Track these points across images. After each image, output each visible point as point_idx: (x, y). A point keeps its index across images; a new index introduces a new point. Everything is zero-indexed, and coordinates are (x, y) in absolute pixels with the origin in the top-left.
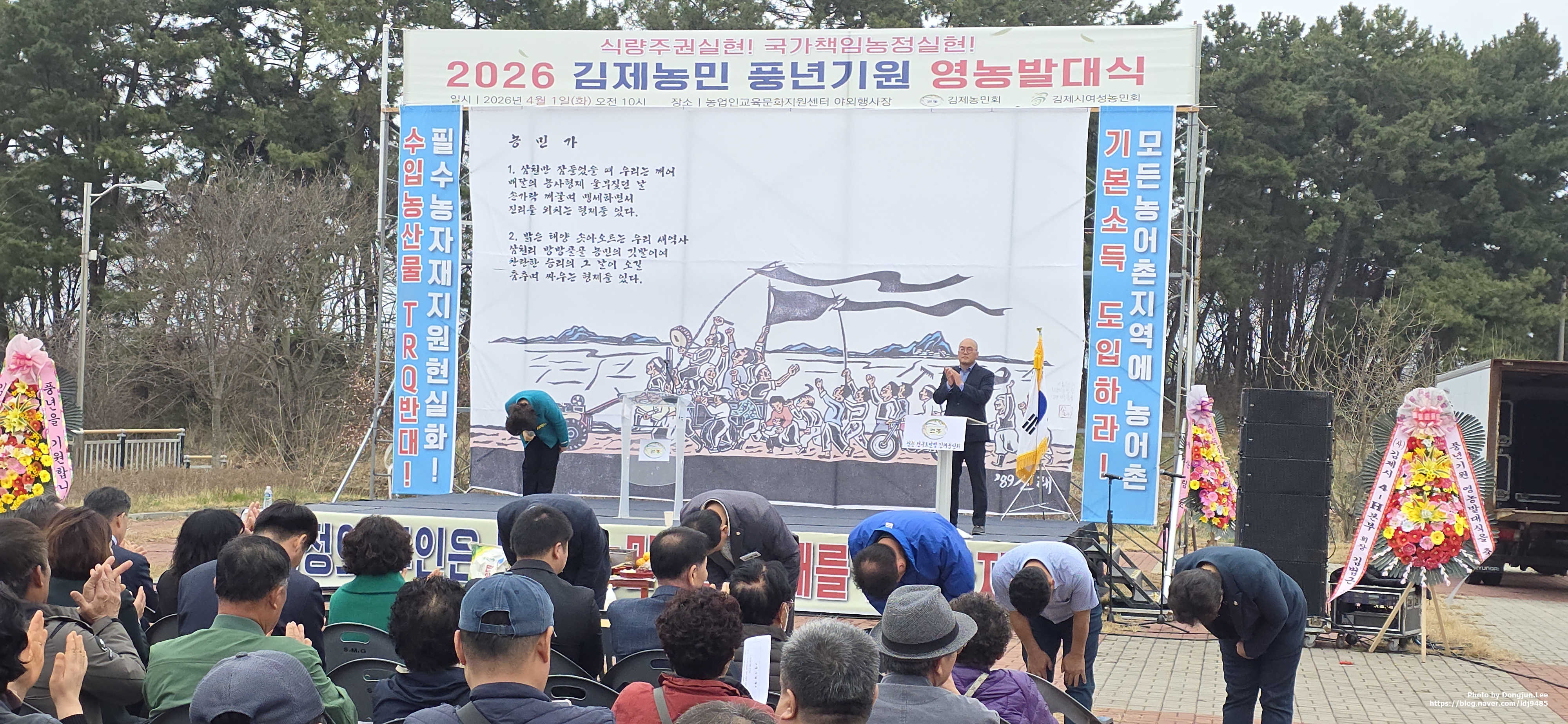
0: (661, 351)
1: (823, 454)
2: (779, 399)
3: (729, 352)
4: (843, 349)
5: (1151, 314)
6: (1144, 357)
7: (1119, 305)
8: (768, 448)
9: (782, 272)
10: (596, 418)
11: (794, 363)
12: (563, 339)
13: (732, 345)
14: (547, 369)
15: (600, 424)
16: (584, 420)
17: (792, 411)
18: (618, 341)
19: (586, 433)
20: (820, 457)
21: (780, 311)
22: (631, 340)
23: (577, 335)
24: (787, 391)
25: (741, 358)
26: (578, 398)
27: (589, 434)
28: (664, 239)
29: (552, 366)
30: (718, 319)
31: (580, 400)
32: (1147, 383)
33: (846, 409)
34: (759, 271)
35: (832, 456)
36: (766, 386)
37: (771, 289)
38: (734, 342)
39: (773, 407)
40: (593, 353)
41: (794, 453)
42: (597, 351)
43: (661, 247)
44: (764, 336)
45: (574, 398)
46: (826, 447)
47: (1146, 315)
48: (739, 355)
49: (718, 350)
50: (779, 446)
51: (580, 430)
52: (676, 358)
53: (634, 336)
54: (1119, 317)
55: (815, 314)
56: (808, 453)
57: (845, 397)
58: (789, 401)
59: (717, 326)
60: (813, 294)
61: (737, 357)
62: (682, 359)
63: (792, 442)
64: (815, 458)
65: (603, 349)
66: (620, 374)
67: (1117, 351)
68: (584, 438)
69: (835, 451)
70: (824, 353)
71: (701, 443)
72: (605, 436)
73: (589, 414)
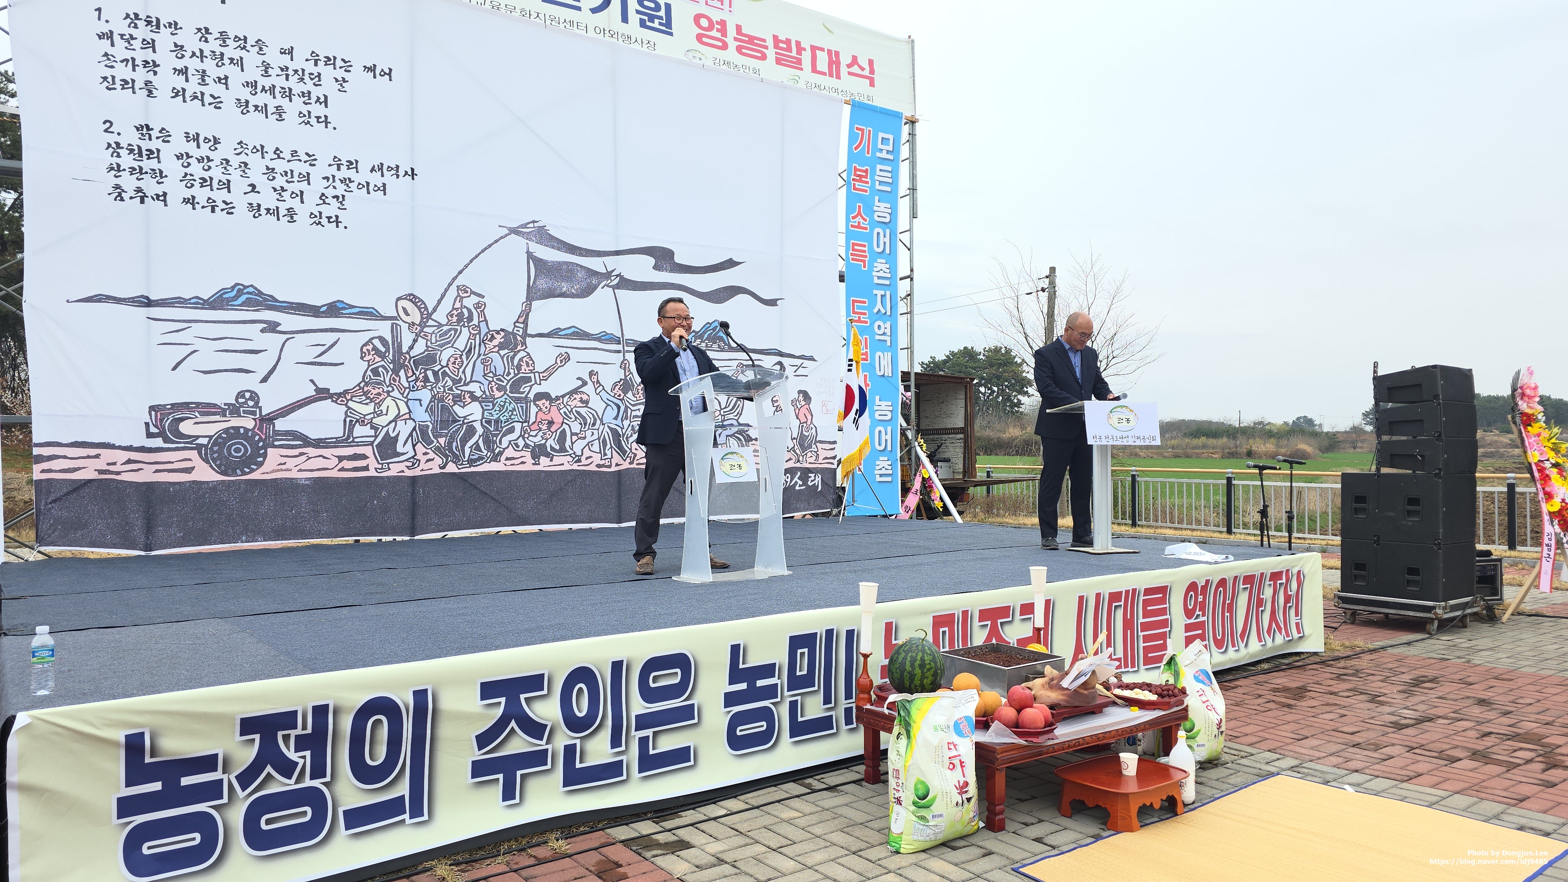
0: (384, 329)
1: (602, 462)
2: (545, 396)
3: (479, 333)
4: (620, 336)
5: (888, 313)
6: (886, 353)
7: (865, 302)
8: (533, 458)
9: (543, 236)
10: (281, 425)
11: (563, 350)
12: (218, 302)
13: (483, 325)
14: (190, 349)
15: (287, 433)
16: (261, 429)
17: (562, 411)
18: (314, 311)
19: (265, 447)
20: (598, 466)
21: (543, 284)
22: (334, 309)
23: (243, 298)
24: (556, 386)
25: (496, 342)
26: (247, 395)
27: (270, 451)
28: (381, 168)
29: (199, 344)
30: (462, 289)
31: (251, 398)
32: (889, 379)
33: (627, 407)
34: (514, 231)
35: (614, 465)
36: (528, 380)
37: (530, 255)
38: (486, 321)
39: (537, 406)
40: (272, 327)
41: (566, 463)
42: (279, 324)
43: (376, 179)
44: (525, 316)
45: (241, 394)
46: (605, 454)
47: (885, 313)
48: (493, 338)
49: (465, 331)
50: (547, 455)
51: (254, 445)
52: (407, 338)
53: (340, 305)
54: (865, 314)
55: (586, 292)
56: (584, 462)
57: (625, 393)
58: (557, 398)
59: (462, 298)
60: (581, 267)
61: (491, 340)
62: (415, 341)
63: (563, 449)
64: (592, 468)
65: (288, 321)
66: (318, 360)
67: (867, 348)
68: (260, 456)
69: (617, 458)
70: (599, 339)
71: (447, 457)
72: (296, 452)
73: (270, 419)
